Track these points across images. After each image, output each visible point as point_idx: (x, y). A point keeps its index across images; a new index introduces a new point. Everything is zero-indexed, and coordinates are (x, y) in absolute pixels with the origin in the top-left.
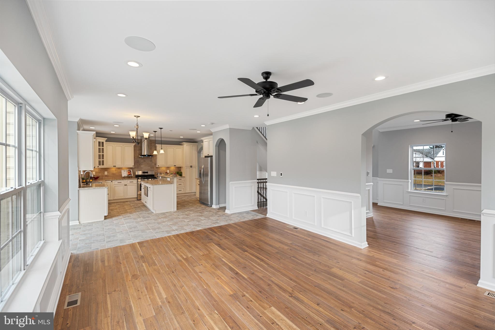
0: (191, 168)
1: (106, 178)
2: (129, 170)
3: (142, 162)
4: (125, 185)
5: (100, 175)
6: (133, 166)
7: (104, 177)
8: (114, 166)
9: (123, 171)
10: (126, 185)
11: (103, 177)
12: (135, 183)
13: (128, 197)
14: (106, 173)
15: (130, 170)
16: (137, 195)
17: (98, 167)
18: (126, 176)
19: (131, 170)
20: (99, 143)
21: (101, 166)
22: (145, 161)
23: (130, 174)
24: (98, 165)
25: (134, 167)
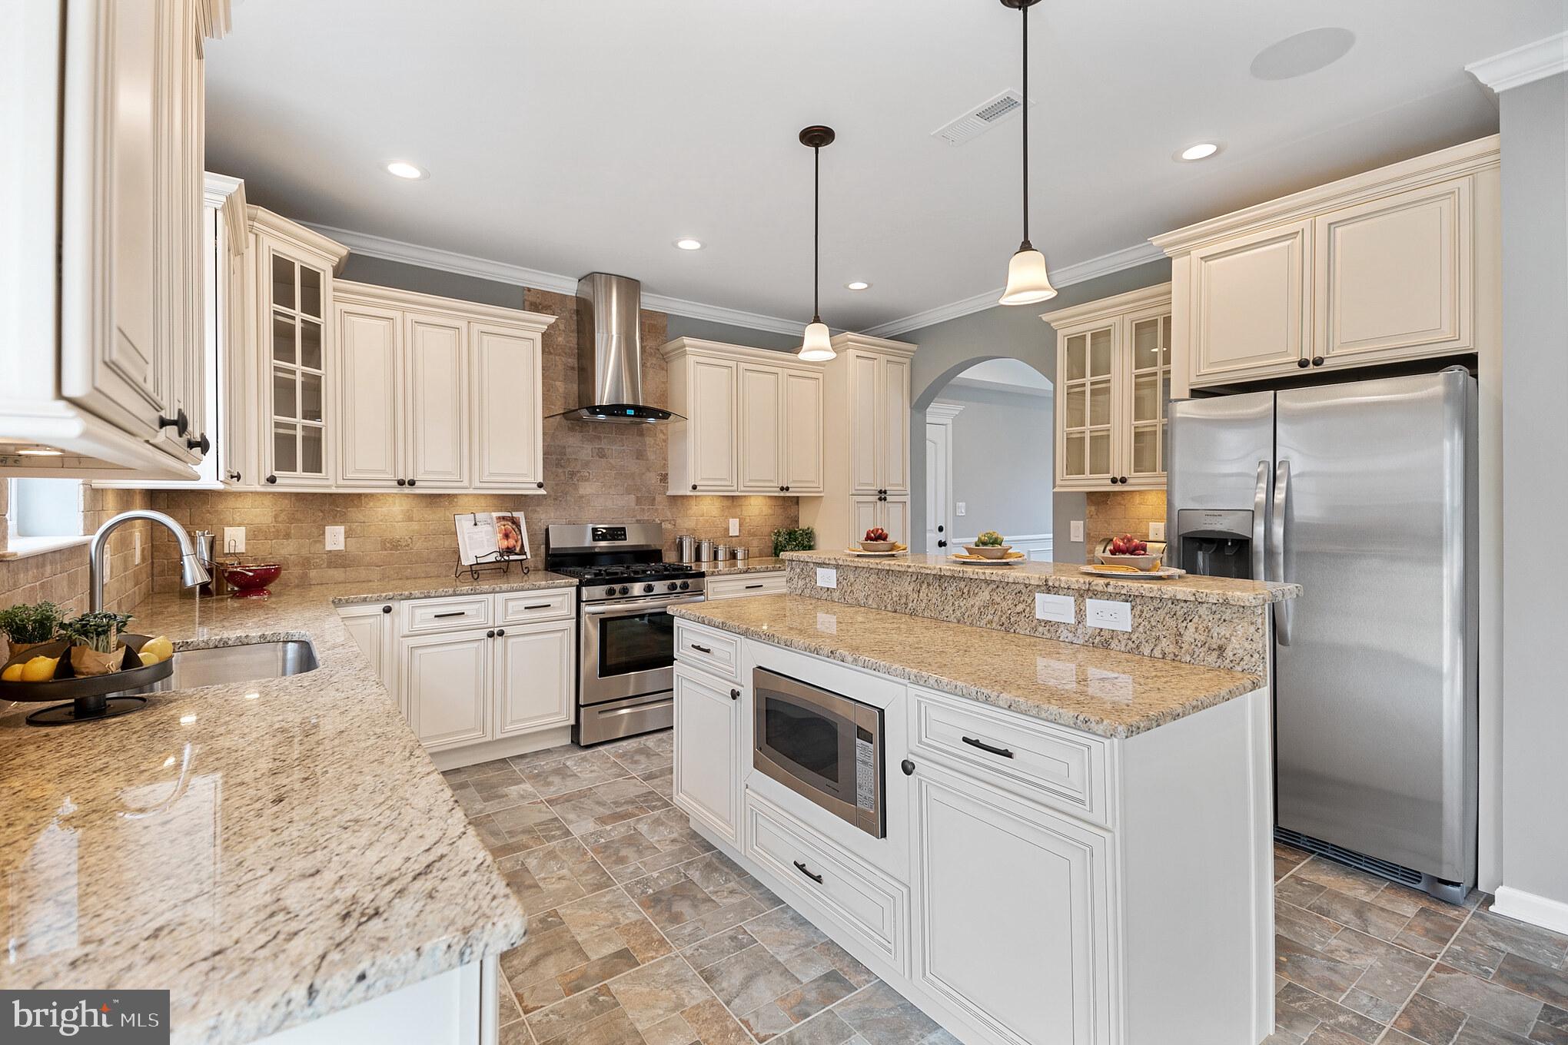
0: (879, 502)
1: (338, 574)
2: (509, 514)
3: (586, 464)
4: (491, 635)
5: (285, 550)
6: (540, 486)
7: (317, 566)
8: (401, 483)
9: (464, 524)
10: (501, 633)
11: (313, 573)
12: (565, 612)
13: (512, 729)
14: (335, 537)
15: (515, 514)
16: (578, 707)
17: (272, 480)
18: (492, 558)
19: (520, 515)
20: (282, 270)
21: (297, 481)
22: (602, 454)
23: (511, 542)
24: (269, 469)
25: (542, 492)
